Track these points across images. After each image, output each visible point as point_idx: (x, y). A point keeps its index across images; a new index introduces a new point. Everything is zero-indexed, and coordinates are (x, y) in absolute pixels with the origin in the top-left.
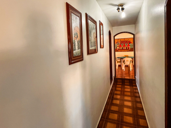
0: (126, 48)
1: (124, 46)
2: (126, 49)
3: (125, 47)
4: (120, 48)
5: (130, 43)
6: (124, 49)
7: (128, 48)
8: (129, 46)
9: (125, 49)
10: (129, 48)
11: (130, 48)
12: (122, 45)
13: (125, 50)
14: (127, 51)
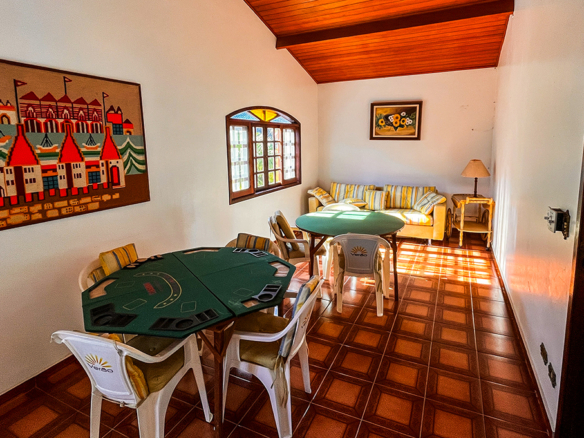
0: (93, 177)
1: (70, 153)
2: (94, 189)
3: (80, 169)
4: (20, 183)
5: (118, 131)
6: (71, 193)
7: (104, 179)
8: (118, 154)
9: (81, 183)
10: (113, 172)
11: (122, 173)
12: (39, 149)
13: (81, 193)
14: (104, 206)
